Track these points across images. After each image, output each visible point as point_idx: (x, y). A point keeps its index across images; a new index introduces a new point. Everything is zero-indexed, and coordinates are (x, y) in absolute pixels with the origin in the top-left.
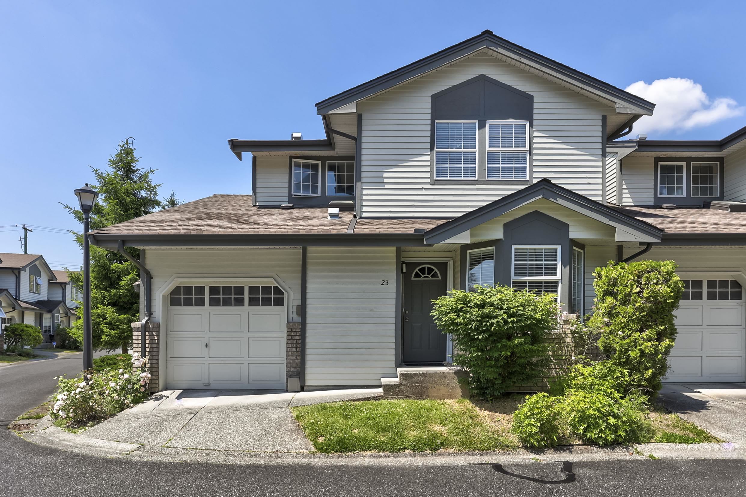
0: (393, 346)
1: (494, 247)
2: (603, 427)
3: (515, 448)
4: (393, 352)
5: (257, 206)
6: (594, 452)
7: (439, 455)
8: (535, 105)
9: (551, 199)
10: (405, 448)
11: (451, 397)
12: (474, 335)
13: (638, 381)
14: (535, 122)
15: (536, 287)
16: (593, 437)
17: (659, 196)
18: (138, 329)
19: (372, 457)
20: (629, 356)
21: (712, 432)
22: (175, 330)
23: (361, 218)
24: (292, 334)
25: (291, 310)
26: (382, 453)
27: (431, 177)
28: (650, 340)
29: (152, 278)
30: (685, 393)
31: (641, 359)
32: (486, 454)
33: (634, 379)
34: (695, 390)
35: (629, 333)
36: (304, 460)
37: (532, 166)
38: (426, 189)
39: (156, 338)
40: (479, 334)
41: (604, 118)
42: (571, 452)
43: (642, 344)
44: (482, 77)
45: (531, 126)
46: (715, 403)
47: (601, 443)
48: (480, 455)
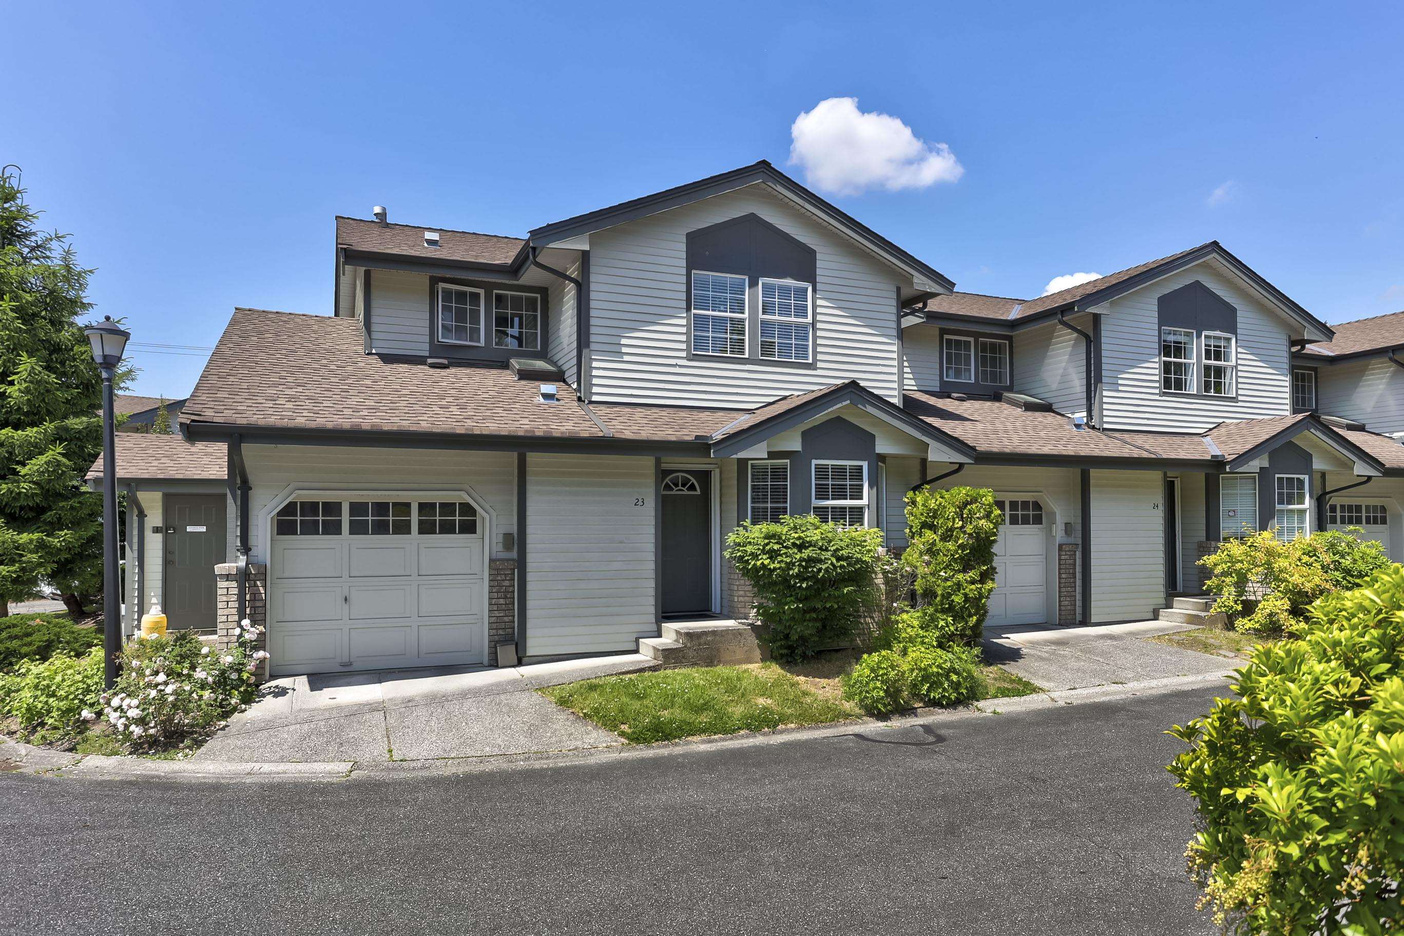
0: (652, 592)
1: (788, 461)
2: (946, 685)
3: (859, 717)
4: (652, 601)
5: (374, 354)
6: (939, 714)
7: (781, 732)
8: (819, 264)
9: (859, 406)
10: (740, 728)
11: (750, 662)
12: (796, 583)
13: (961, 630)
14: (819, 286)
15: (839, 514)
16: (937, 697)
17: (945, 379)
18: (228, 577)
19: (703, 742)
20: (953, 601)
21: (1037, 682)
22: (286, 575)
23: (591, 402)
24: (499, 578)
25: (494, 541)
26: (716, 737)
27: (688, 350)
28: (973, 582)
29: (251, 489)
30: (995, 640)
31: (965, 605)
32: (831, 727)
33: (957, 628)
34: (1003, 636)
35: (951, 574)
36: (622, 754)
37: (815, 345)
38: (681, 366)
39: (262, 590)
40: (802, 581)
41: (898, 289)
42: (916, 716)
43: (966, 587)
44: (752, 217)
45: (814, 290)
46: (1027, 650)
47: (944, 703)
48: (825, 727)
